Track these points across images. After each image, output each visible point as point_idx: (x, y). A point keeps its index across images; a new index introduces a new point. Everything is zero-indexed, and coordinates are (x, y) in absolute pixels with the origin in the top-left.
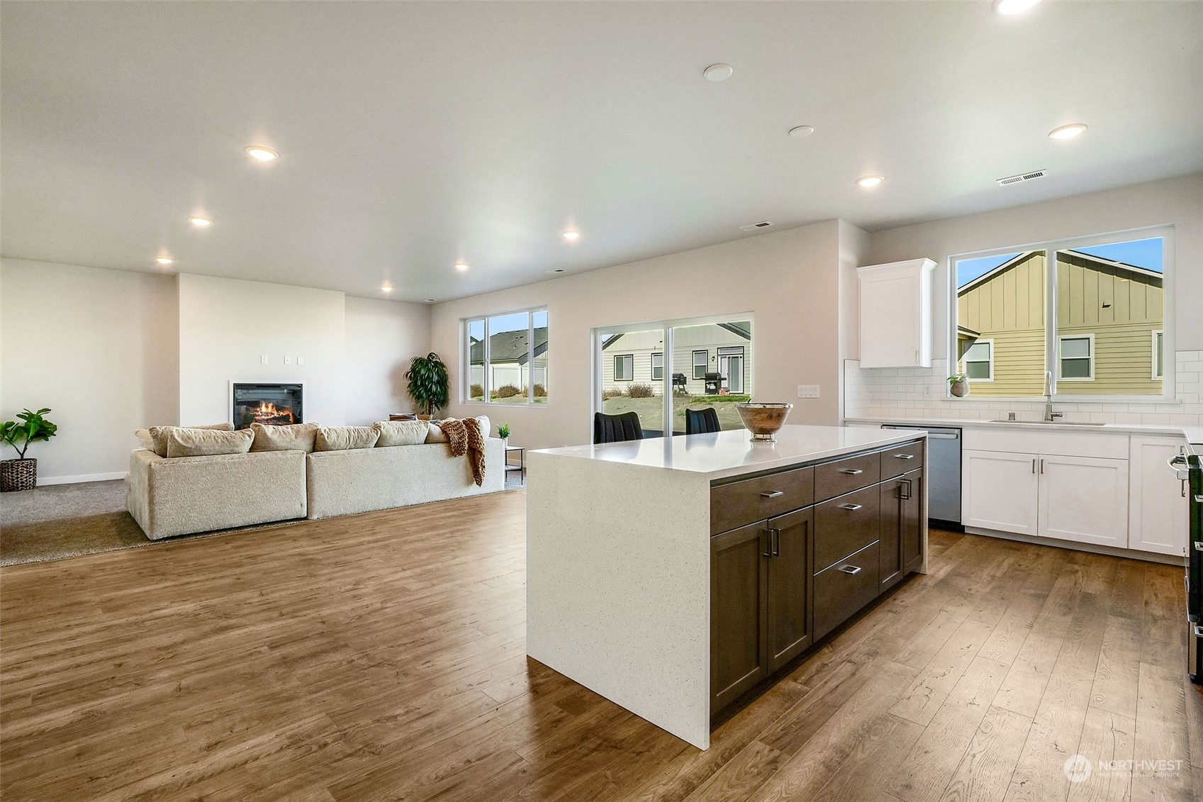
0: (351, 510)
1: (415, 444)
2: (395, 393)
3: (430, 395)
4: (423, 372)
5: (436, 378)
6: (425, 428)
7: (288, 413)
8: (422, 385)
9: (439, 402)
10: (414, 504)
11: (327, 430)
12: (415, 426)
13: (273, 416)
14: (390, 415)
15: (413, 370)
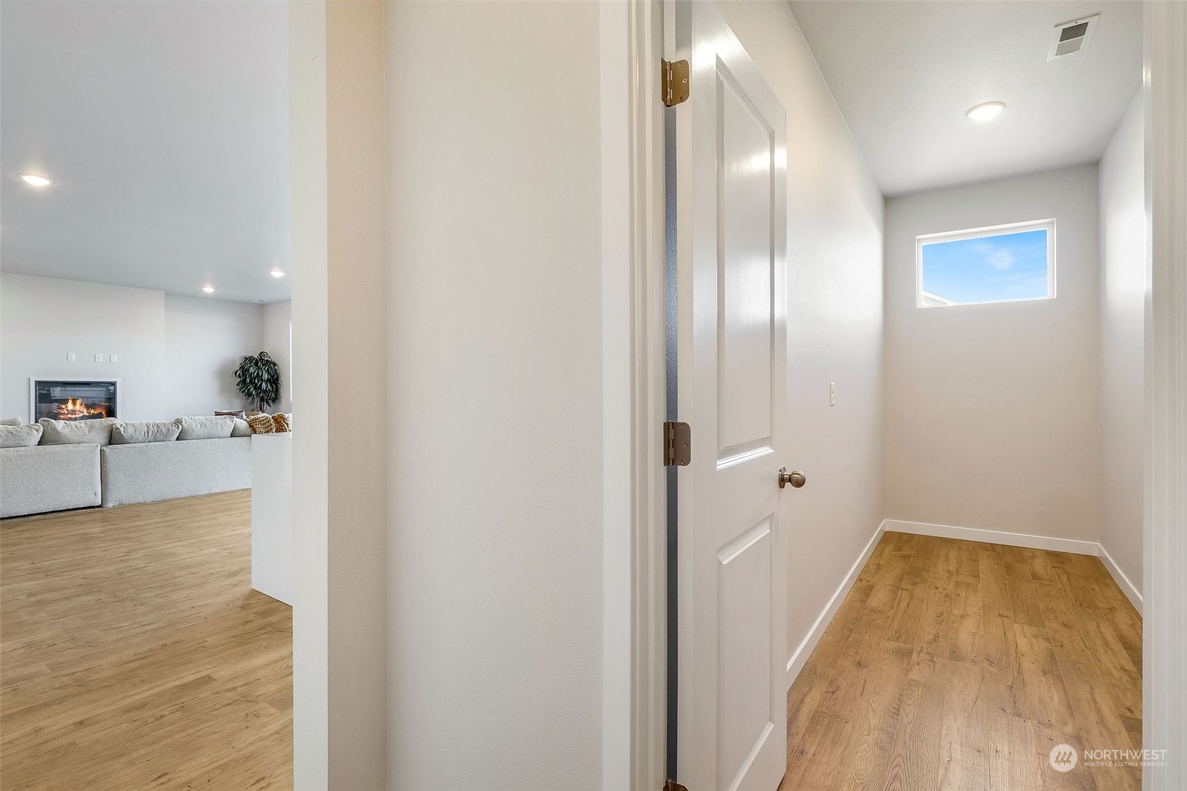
0: (149, 498)
1: (220, 438)
2: (223, 391)
3: (260, 393)
4: (252, 370)
5: (266, 376)
6: (230, 423)
7: (101, 411)
8: (251, 382)
9: (270, 399)
10: (218, 492)
11: (124, 425)
12: (219, 421)
13: (81, 415)
14: (216, 412)
15: (242, 367)
